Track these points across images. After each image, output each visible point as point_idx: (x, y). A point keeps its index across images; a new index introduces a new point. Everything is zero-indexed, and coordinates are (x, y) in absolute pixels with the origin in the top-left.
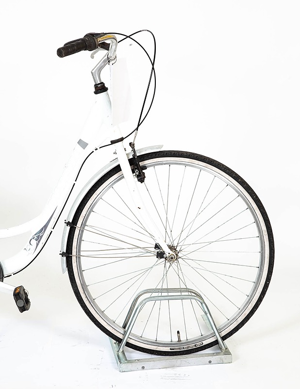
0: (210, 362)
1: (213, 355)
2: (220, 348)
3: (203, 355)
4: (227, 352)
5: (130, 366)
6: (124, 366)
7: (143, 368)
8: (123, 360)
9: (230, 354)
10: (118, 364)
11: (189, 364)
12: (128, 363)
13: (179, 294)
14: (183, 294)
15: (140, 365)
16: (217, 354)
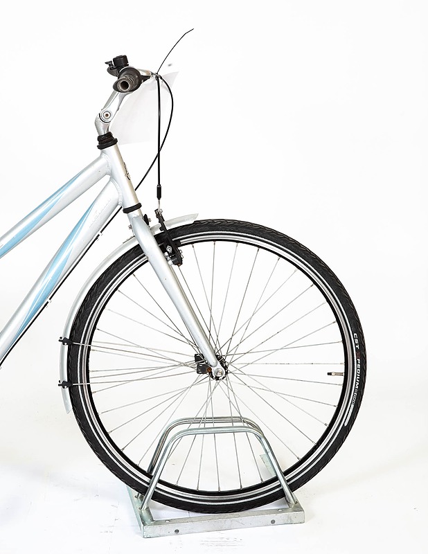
0: (273, 522)
1: (277, 511)
2: (288, 502)
3: (262, 513)
4: (298, 508)
5: (157, 529)
6: (149, 529)
7: (177, 531)
8: (148, 521)
9: (301, 510)
10: (140, 526)
11: (243, 526)
12: (155, 524)
13: (230, 424)
14: (235, 424)
15: (172, 528)
16: (283, 510)
